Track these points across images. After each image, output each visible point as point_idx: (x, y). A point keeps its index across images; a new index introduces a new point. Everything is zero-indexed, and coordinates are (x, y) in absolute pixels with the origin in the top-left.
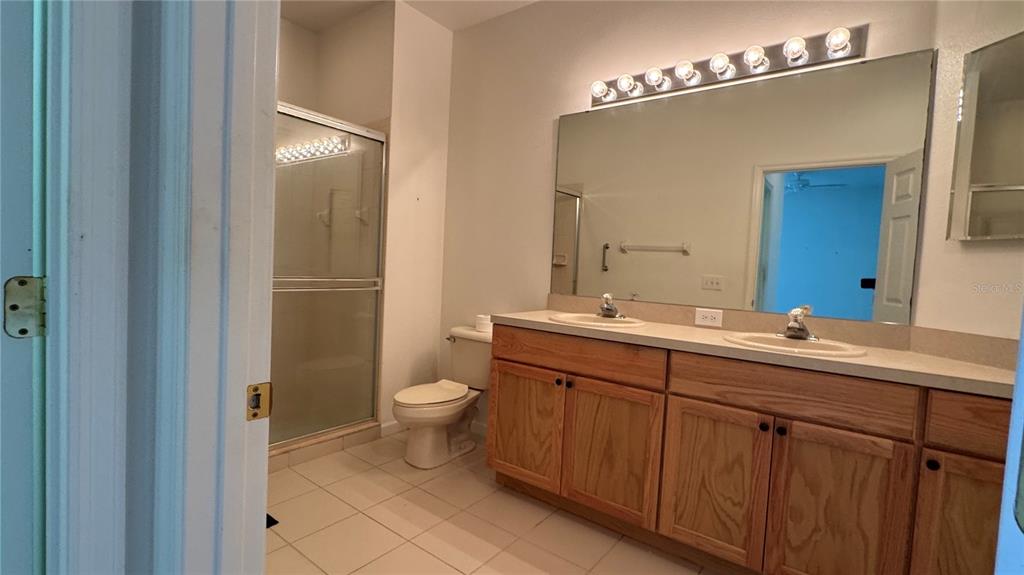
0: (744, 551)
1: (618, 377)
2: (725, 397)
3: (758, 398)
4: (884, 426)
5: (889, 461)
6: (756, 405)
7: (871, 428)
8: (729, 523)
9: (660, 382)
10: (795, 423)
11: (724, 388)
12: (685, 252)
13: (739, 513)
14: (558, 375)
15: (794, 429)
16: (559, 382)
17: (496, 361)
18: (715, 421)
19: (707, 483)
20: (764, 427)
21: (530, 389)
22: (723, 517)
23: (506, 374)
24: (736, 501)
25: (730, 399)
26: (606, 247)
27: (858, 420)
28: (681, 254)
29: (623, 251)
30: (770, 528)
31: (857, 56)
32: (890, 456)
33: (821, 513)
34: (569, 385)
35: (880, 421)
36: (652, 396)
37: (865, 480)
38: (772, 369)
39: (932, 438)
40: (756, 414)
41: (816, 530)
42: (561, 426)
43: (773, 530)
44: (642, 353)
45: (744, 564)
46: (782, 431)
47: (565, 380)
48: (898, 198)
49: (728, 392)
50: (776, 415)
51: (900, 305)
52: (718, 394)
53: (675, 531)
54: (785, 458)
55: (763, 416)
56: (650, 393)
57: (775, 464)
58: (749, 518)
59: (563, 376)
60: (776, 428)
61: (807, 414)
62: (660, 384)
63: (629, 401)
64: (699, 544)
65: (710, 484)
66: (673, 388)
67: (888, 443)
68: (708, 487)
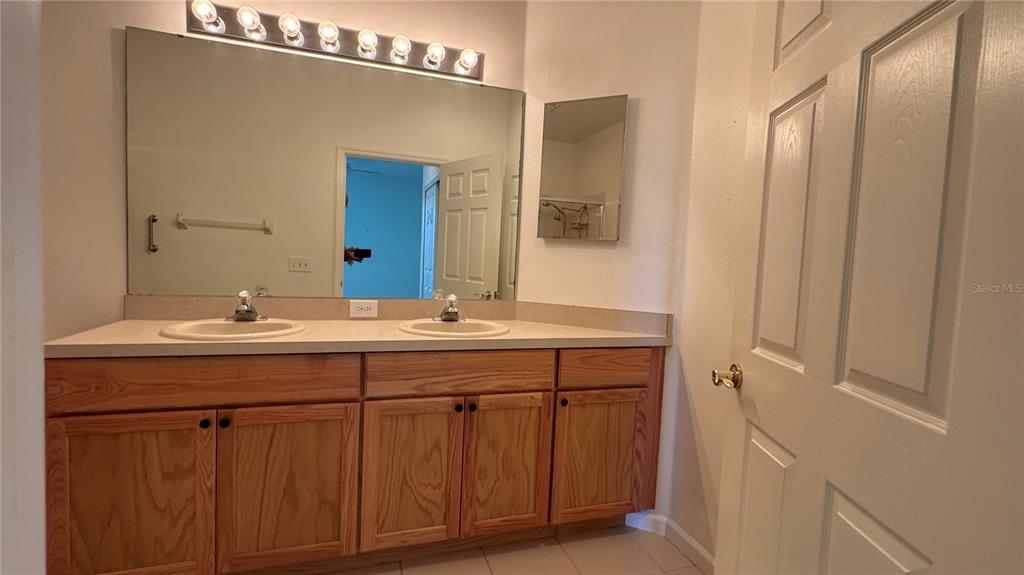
0: (444, 526)
1: (298, 396)
2: (423, 390)
3: (451, 384)
4: (537, 383)
5: (540, 408)
6: (450, 390)
7: (529, 387)
8: (430, 507)
9: (355, 390)
10: (481, 397)
11: (421, 381)
12: (267, 231)
13: (437, 495)
14: (201, 415)
15: (481, 403)
16: (205, 424)
17: (60, 422)
18: (413, 416)
19: (408, 479)
20: (459, 408)
21: (144, 448)
22: (424, 504)
23: (86, 436)
24: (435, 484)
25: (429, 390)
26: (153, 220)
27: (521, 383)
28: (262, 233)
29: (180, 225)
30: (464, 496)
31: (477, 79)
32: (541, 405)
33: (500, 463)
34: (225, 423)
35: (536, 380)
36: (346, 408)
37: (527, 427)
38: (461, 354)
39: (563, 384)
40: (450, 398)
41: (498, 479)
42: (211, 483)
43: (467, 496)
44: (332, 362)
45: (444, 539)
46: (473, 407)
47: (214, 420)
48: (451, 195)
49: (425, 384)
50: (465, 395)
51: (483, 283)
52: (414, 388)
53: (378, 541)
54: (475, 430)
55: (456, 398)
56: (342, 405)
57: (466, 439)
58: (447, 495)
59: (212, 414)
60: (467, 406)
61: (488, 388)
62: (354, 392)
63: (314, 421)
64: (404, 542)
65: (412, 479)
66: (369, 394)
67: (539, 395)
68: (410, 484)
